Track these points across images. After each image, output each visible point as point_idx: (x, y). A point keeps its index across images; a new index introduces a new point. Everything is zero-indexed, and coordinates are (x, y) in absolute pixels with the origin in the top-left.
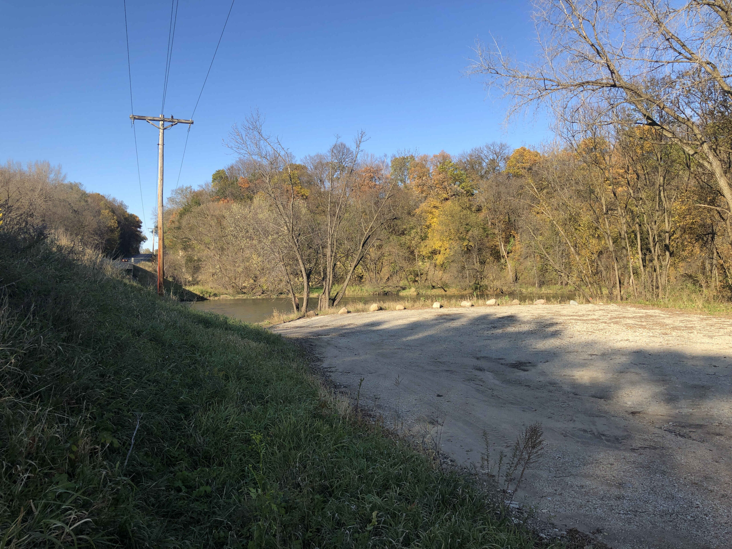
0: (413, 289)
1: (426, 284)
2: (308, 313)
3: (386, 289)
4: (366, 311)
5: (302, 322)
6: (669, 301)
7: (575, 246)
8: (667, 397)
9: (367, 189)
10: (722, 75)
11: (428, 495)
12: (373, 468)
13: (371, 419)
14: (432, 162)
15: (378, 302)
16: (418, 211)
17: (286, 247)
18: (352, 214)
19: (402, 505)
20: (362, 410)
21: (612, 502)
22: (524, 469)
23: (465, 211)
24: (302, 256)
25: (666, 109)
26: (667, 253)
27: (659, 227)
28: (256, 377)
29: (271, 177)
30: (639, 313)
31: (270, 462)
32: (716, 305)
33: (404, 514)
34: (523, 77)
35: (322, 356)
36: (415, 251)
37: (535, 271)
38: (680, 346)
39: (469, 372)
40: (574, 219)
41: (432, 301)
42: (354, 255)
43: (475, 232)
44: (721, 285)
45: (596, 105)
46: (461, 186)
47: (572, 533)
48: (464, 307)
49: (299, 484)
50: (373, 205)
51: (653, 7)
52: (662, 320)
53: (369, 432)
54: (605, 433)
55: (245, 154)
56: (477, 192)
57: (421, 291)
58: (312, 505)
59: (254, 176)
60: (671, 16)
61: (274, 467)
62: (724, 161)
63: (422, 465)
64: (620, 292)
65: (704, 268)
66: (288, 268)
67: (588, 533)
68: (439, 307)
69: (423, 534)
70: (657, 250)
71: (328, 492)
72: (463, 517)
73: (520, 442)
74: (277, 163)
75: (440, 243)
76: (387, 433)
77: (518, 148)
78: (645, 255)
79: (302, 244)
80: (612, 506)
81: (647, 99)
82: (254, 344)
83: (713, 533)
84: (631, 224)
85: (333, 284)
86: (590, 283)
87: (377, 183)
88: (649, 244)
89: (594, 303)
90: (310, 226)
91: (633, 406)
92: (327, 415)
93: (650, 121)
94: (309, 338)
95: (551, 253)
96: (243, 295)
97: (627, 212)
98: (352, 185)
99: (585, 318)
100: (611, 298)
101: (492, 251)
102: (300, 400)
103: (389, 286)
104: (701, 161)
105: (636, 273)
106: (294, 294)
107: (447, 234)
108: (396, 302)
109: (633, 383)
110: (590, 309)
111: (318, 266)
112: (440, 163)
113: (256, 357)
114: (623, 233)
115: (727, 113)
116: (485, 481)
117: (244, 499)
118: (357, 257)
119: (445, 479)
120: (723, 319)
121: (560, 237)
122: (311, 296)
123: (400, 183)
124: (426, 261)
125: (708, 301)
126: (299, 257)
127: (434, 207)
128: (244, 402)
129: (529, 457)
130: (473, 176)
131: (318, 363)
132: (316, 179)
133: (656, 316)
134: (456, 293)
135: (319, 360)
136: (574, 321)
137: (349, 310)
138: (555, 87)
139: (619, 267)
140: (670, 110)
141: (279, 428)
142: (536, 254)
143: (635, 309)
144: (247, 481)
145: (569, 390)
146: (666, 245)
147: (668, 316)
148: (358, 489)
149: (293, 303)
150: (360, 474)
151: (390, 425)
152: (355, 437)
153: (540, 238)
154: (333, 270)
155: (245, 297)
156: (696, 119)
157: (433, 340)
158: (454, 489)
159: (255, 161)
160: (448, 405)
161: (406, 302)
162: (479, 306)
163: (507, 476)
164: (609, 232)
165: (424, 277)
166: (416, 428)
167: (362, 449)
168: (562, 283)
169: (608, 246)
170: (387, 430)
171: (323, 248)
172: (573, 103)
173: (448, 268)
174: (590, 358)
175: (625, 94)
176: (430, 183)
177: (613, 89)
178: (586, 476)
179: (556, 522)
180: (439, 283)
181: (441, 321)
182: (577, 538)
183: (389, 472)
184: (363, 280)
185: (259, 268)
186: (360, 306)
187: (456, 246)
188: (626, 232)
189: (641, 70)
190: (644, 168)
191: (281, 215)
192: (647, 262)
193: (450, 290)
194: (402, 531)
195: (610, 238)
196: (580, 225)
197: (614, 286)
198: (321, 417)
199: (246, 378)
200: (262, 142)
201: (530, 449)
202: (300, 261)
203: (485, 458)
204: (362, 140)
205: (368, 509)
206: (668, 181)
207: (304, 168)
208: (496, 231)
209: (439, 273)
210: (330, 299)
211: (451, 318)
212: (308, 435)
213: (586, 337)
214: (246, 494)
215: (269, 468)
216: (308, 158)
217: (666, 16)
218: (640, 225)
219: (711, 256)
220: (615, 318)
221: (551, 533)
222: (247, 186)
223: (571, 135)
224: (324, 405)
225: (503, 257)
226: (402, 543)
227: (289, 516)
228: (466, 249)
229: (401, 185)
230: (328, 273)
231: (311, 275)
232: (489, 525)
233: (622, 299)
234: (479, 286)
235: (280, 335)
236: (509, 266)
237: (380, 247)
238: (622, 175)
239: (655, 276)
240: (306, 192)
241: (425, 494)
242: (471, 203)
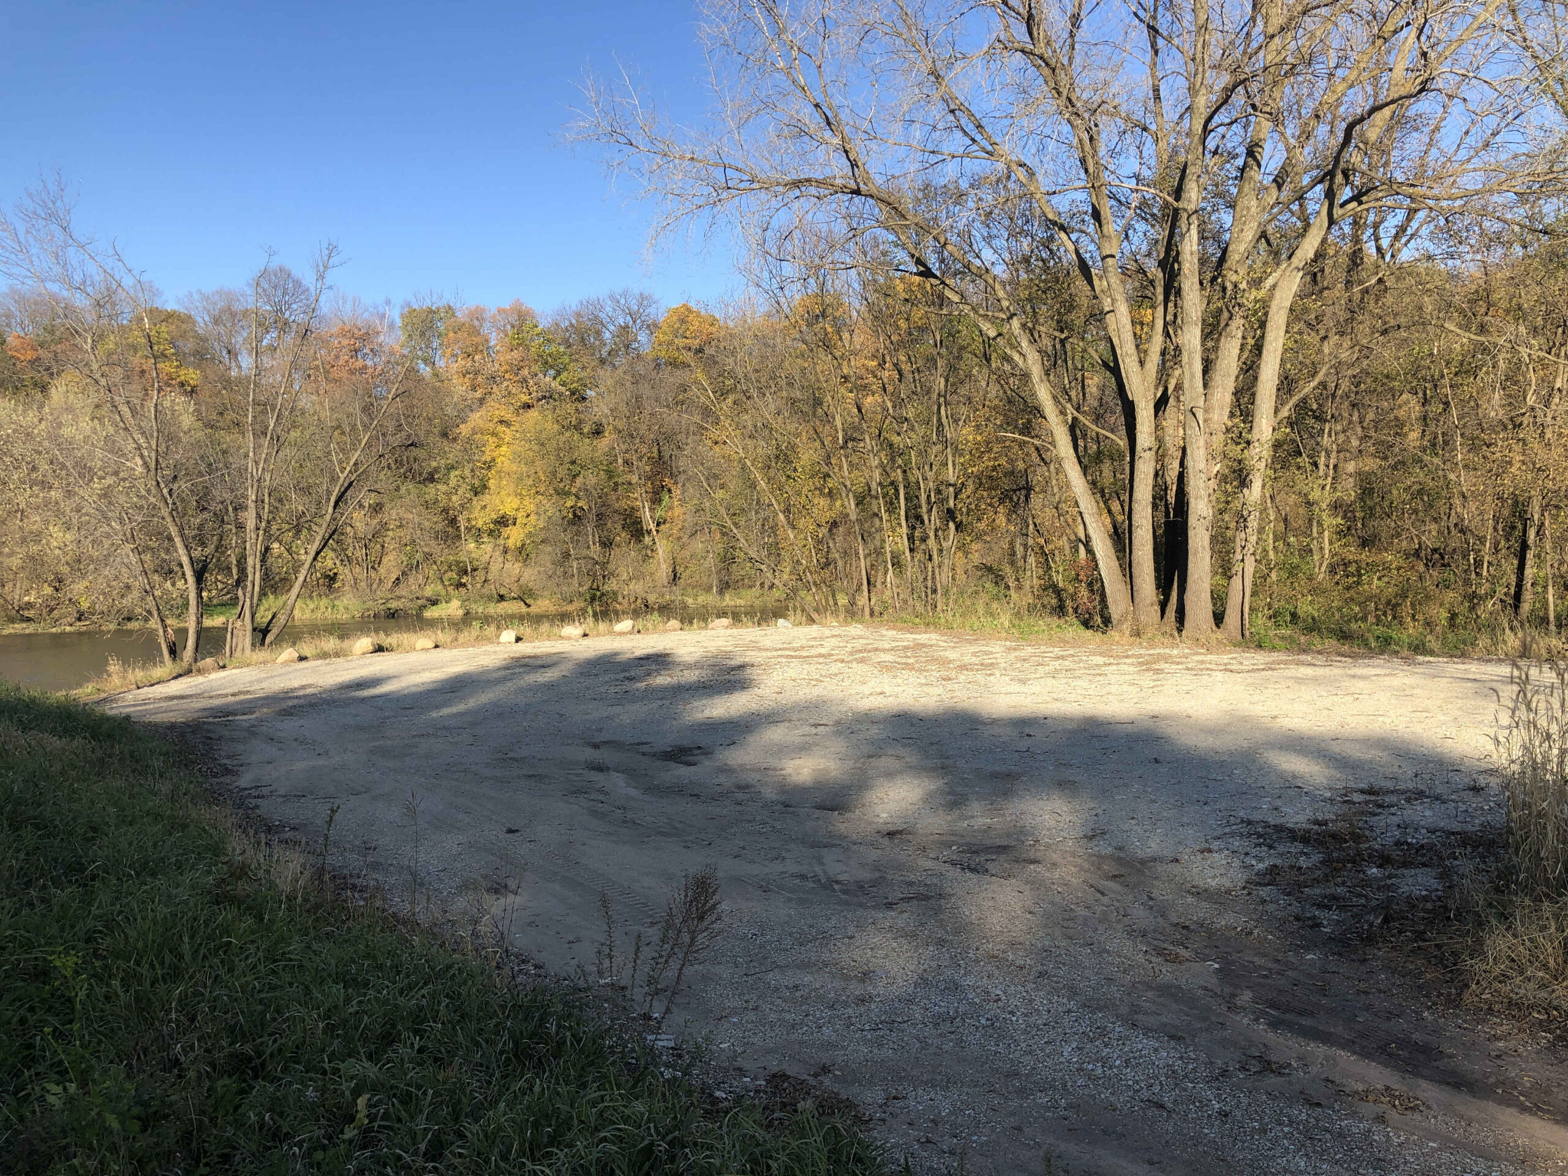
0: (455, 603)
1: (485, 591)
2: (201, 664)
3: (393, 605)
4: (345, 655)
5: (183, 686)
6: (954, 615)
7: (787, 511)
8: (949, 798)
9: (344, 375)
10: (1043, 190)
11: (484, 1044)
12: (360, 1002)
13: (356, 895)
14: (494, 324)
15: (372, 634)
16: (464, 430)
17: (141, 508)
18: (307, 434)
19: (426, 1073)
20: (335, 877)
21: (850, 1011)
22: (683, 965)
23: (568, 434)
24: (181, 530)
25: (949, 247)
26: (952, 525)
27: (937, 474)
28: (61, 820)
29: (99, 338)
30: (902, 640)
31: (101, 1019)
32: (1032, 621)
33: (431, 1092)
34: (682, 158)
35: (235, 762)
36: (460, 518)
37: (710, 561)
38: (972, 701)
39: (577, 775)
40: (784, 457)
41: (498, 628)
42: (314, 528)
43: (590, 479)
44: (1040, 585)
45: (825, 228)
46: (558, 379)
47: (777, 1079)
48: (569, 638)
49: (177, 1060)
50: (359, 413)
51: (927, 44)
52: (942, 653)
53: (350, 923)
54: (841, 878)
55: (26, 277)
56: (593, 393)
57: (474, 606)
58: (211, 1101)
59: (52, 332)
60: (959, 65)
61: (112, 1030)
62: (1046, 352)
63: (470, 982)
64: (870, 600)
65: (1013, 554)
66: (147, 557)
67: (805, 1077)
68: (513, 640)
69: (472, 1129)
70: (933, 520)
71: (252, 1069)
72: (557, 1078)
73: (674, 911)
74: (114, 304)
75: (516, 503)
76: (393, 922)
77: (675, 306)
78: (914, 528)
79: (183, 500)
80: (849, 1017)
81: (916, 224)
82: (55, 743)
83: (1024, 1045)
84: (888, 469)
85: (263, 594)
86: (815, 584)
87: (369, 363)
88: (920, 507)
89: (820, 623)
90: (202, 457)
91: (890, 820)
92: (248, 896)
93: (922, 269)
94: (204, 723)
95: (742, 523)
96: (24, 625)
97: (881, 444)
98: (306, 365)
99: (805, 654)
100: (852, 613)
101: (625, 520)
102: (179, 865)
103: (400, 598)
104: (1008, 351)
105: (897, 563)
106: (162, 621)
107: (531, 482)
108: (415, 632)
109: (890, 775)
110: (814, 635)
111: (223, 553)
112: (513, 327)
113: (63, 773)
114: (874, 485)
115: (1052, 263)
116: (606, 1001)
117: (34, 1112)
118: (321, 533)
119: (520, 1006)
120: (1043, 648)
121: (758, 493)
122: (208, 622)
123: (422, 366)
124: (485, 540)
125: (1018, 615)
126: (174, 531)
127: (501, 422)
128: (29, 884)
129: (693, 939)
130: (584, 359)
131: (227, 779)
132: (218, 348)
133: (931, 646)
134: (552, 609)
135: (227, 771)
136: (784, 660)
137: (304, 654)
138: (746, 185)
139: (867, 551)
140: (955, 249)
141: (126, 936)
142: (713, 527)
143: (895, 632)
144: (40, 1069)
145: (774, 797)
146: (949, 511)
147: (952, 644)
148: (323, 1050)
149: (162, 641)
150: (329, 1018)
151: (400, 904)
152: (317, 938)
153: (720, 494)
154: (263, 561)
155: (30, 629)
156: (999, 270)
157: (498, 712)
158: (540, 1026)
159: (54, 297)
160: (531, 850)
161: (439, 632)
162: (598, 635)
163: (649, 984)
164: (848, 483)
165: (480, 576)
166: (461, 903)
167: (333, 962)
168: (762, 585)
169: (848, 511)
170: (394, 915)
171: (235, 509)
172: (782, 220)
173: (533, 556)
174: (814, 731)
175: (877, 210)
176: (491, 368)
177: (857, 199)
178: (805, 966)
179: (747, 1065)
180: (515, 587)
181: (517, 671)
182: (785, 1090)
183: (396, 1005)
184: (336, 585)
185: (68, 558)
186: (331, 643)
187: (550, 507)
188: (880, 484)
189: (906, 165)
190: (913, 359)
191: (126, 429)
192: (917, 543)
193: (539, 602)
194: (425, 1129)
195: (851, 495)
196: (795, 470)
197: (859, 589)
198: (233, 900)
199: (37, 827)
200: (71, 251)
201: (695, 923)
202: (177, 540)
203: (606, 951)
204: (331, 264)
205: (348, 1093)
206: (952, 387)
207: (188, 319)
208: (635, 479)
209: (514, 568)
210: (254, 630)
211: (539, 662)
212: (201, 944)
213: (807, 691)
214: (37, 1099)
215: (100, 1033)
216: (196, 296)
217: (950, 66)
218: (905, 472)
219: (1024, 531)
220: (860, 651)
221: (737, 1087)
222: (30, 355)
223: (776, 286)
224: (242, 872)
225: (649, 532)
226: (425, 1154)
227: (151, 1135)
228: (570, 515)
229: (425, 370)
230: (250, 569)
231: (207, 575)
232: (612, 1089)
233: (872, 614)
234: (598, 593)
235: (127, 718)
236: (660, 551)
237: (377, 508)
238: (873, 372)
239: (930, 569)
240: (192, 375)
241: (477, 1044)
242: (582, 416)
